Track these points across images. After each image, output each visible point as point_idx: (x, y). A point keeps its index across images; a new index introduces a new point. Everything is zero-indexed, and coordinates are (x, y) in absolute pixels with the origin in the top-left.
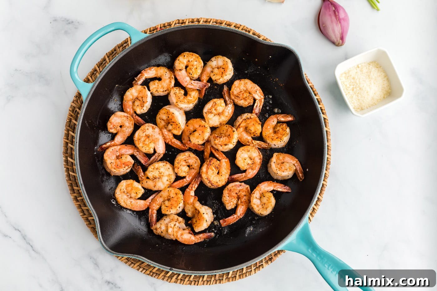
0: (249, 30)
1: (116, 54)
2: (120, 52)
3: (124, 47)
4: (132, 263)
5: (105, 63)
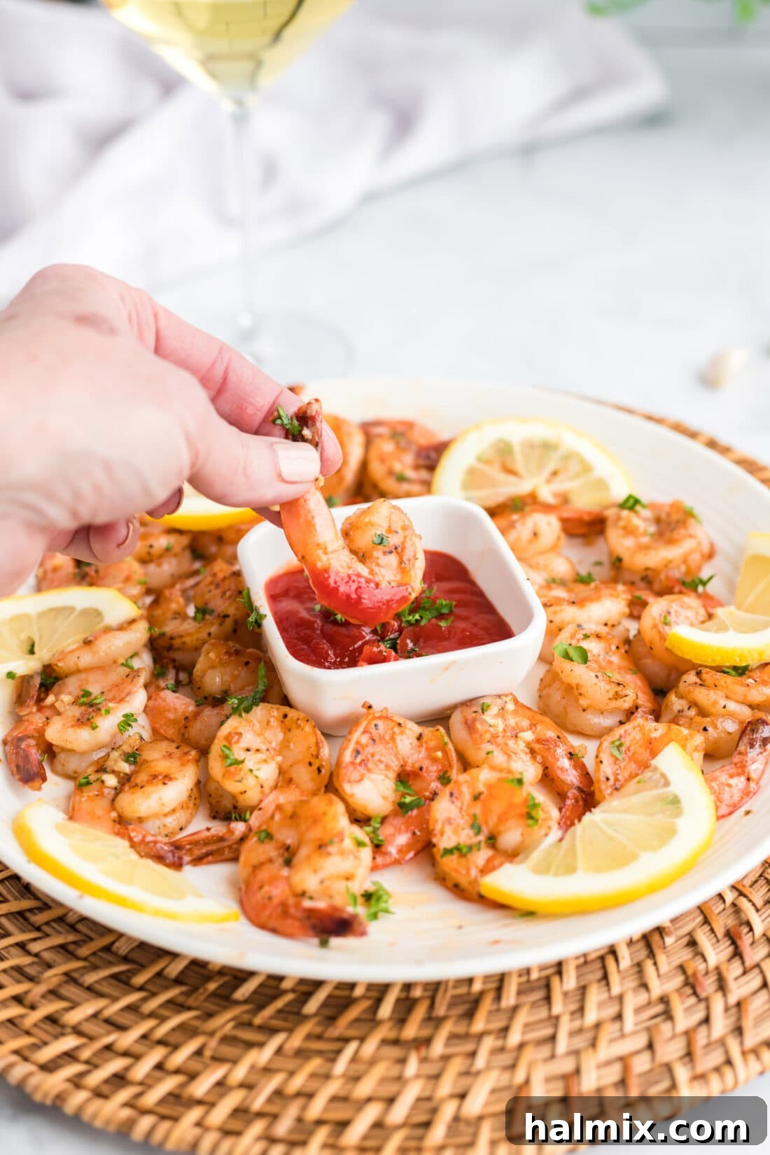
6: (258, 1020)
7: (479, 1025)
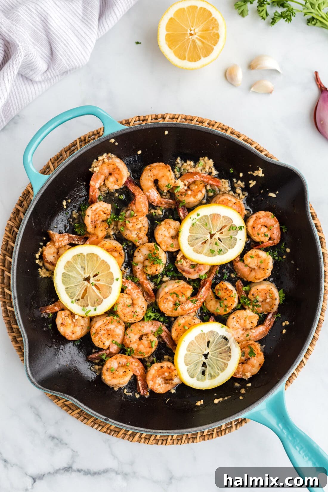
0: (226, 128)
1: (63, 159)
2: (67, 158)
3: (72, 151)
4: (85, 418)
5: (49, 171)
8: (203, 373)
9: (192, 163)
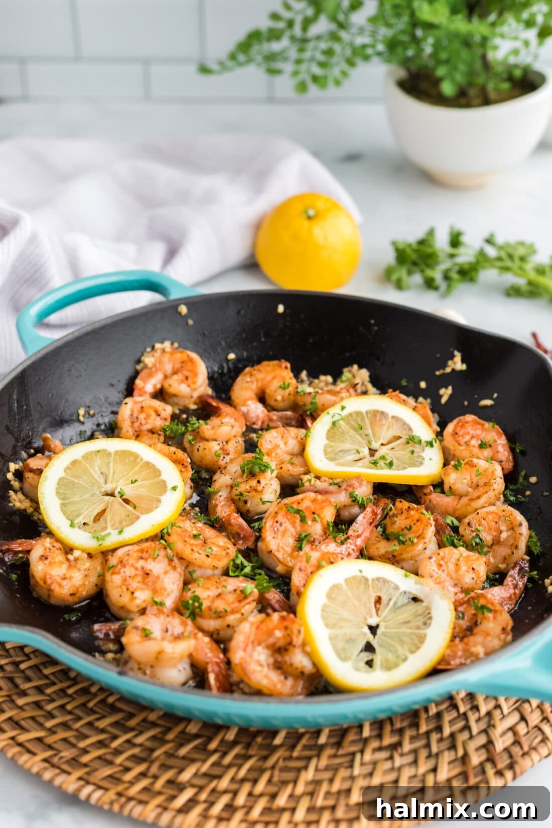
6: (295, 754)
7: (423, 728)
8: (370, 663)
9: (329, 379)
